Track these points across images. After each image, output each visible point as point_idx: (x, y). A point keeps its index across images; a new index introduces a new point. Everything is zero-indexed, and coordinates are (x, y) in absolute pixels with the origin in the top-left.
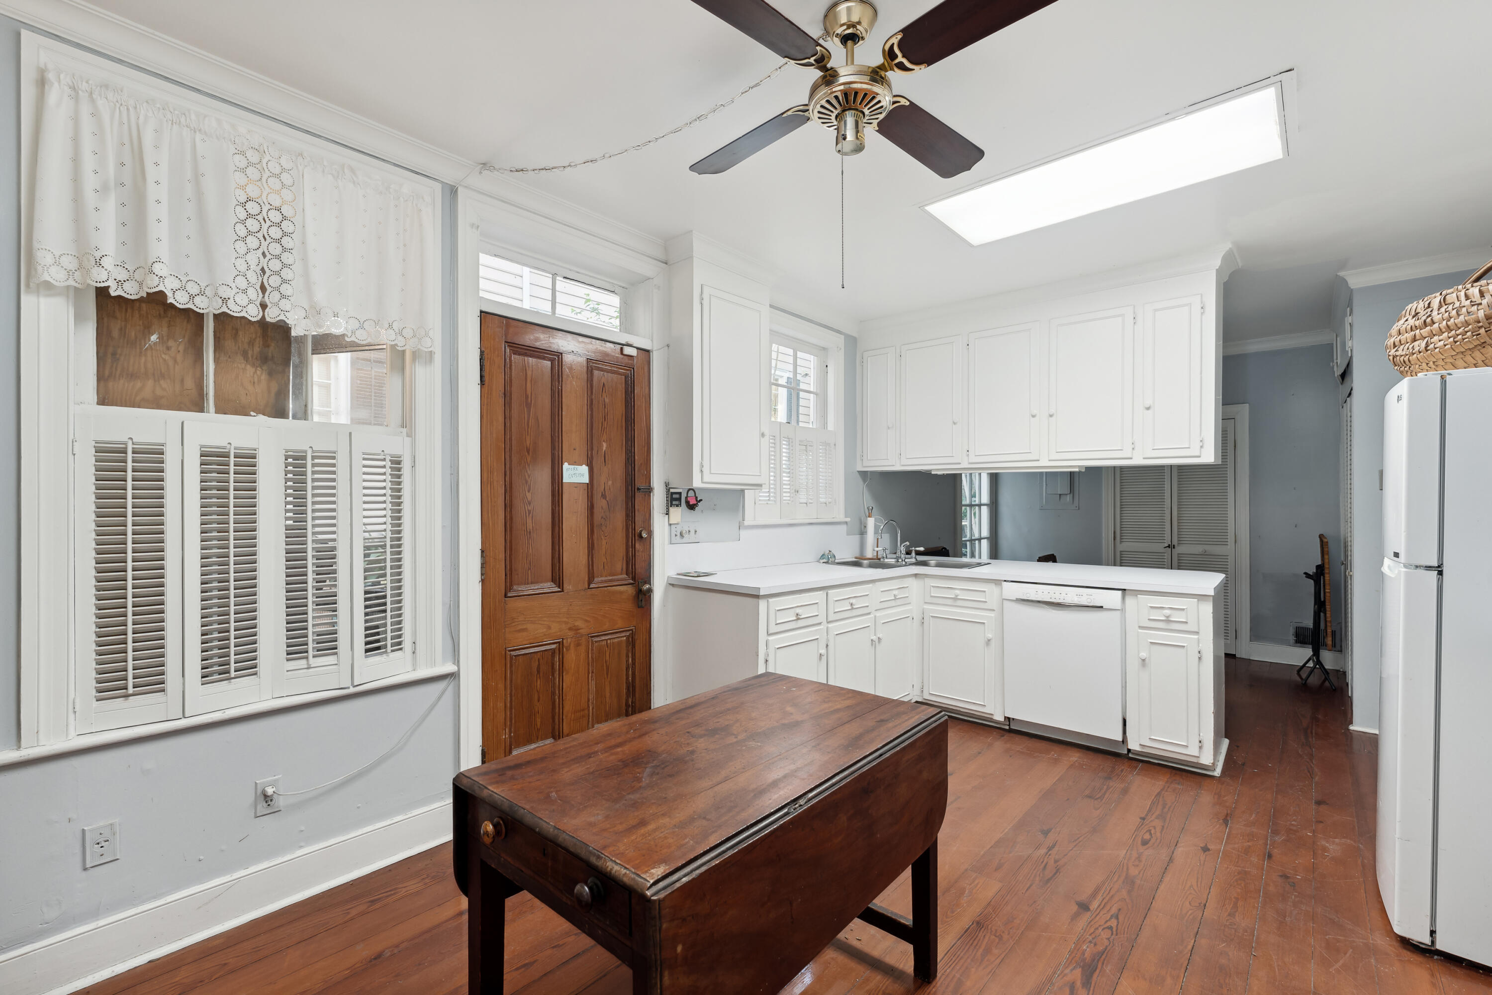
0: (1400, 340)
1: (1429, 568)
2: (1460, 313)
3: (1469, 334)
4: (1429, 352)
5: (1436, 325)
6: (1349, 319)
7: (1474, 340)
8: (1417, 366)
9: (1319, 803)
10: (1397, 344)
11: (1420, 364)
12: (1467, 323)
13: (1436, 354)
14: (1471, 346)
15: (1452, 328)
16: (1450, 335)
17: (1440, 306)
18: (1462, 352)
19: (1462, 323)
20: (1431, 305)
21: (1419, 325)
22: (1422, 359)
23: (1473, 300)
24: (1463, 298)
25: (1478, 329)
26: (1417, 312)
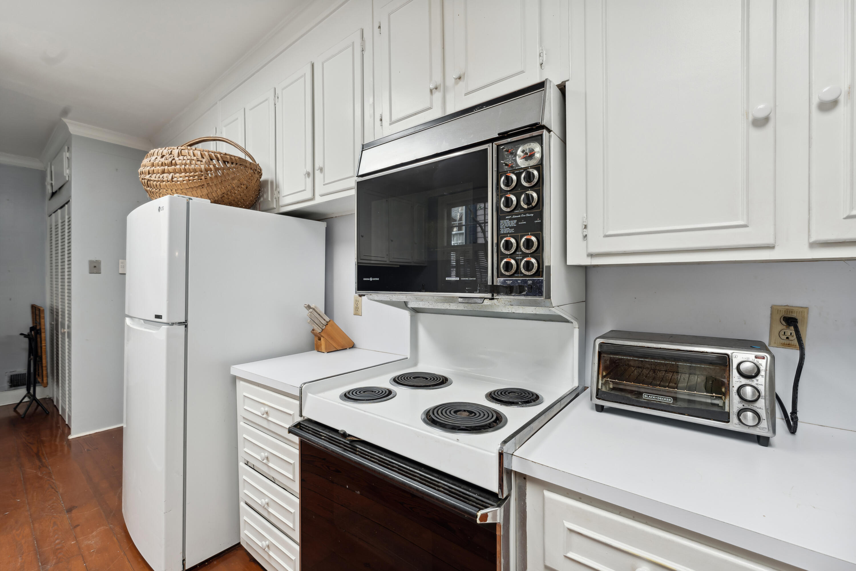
0: (153, 170)
1: (180, 323)
2: (192, 163)
3: (196, 177)
4: (174, 182)
5: (178, 167)
6: (66, 154)
7: (199, 182)
8: (165, 190)
9: (69, 510)
10: (150, 172)
11: (167, 189)
12: (195, 171)
13: (178, 185)
14: (197, 185)
15: (187, 171)
16: (186, 175)
17: (178, 156)
18: (192, 188)
19: (193, 169)
20: (173, 153)
21: (168, 164)
22: (169, 186)
23: (198, 158)
24: (192, 155)
25: (201, 176)
26: (163, 154)
